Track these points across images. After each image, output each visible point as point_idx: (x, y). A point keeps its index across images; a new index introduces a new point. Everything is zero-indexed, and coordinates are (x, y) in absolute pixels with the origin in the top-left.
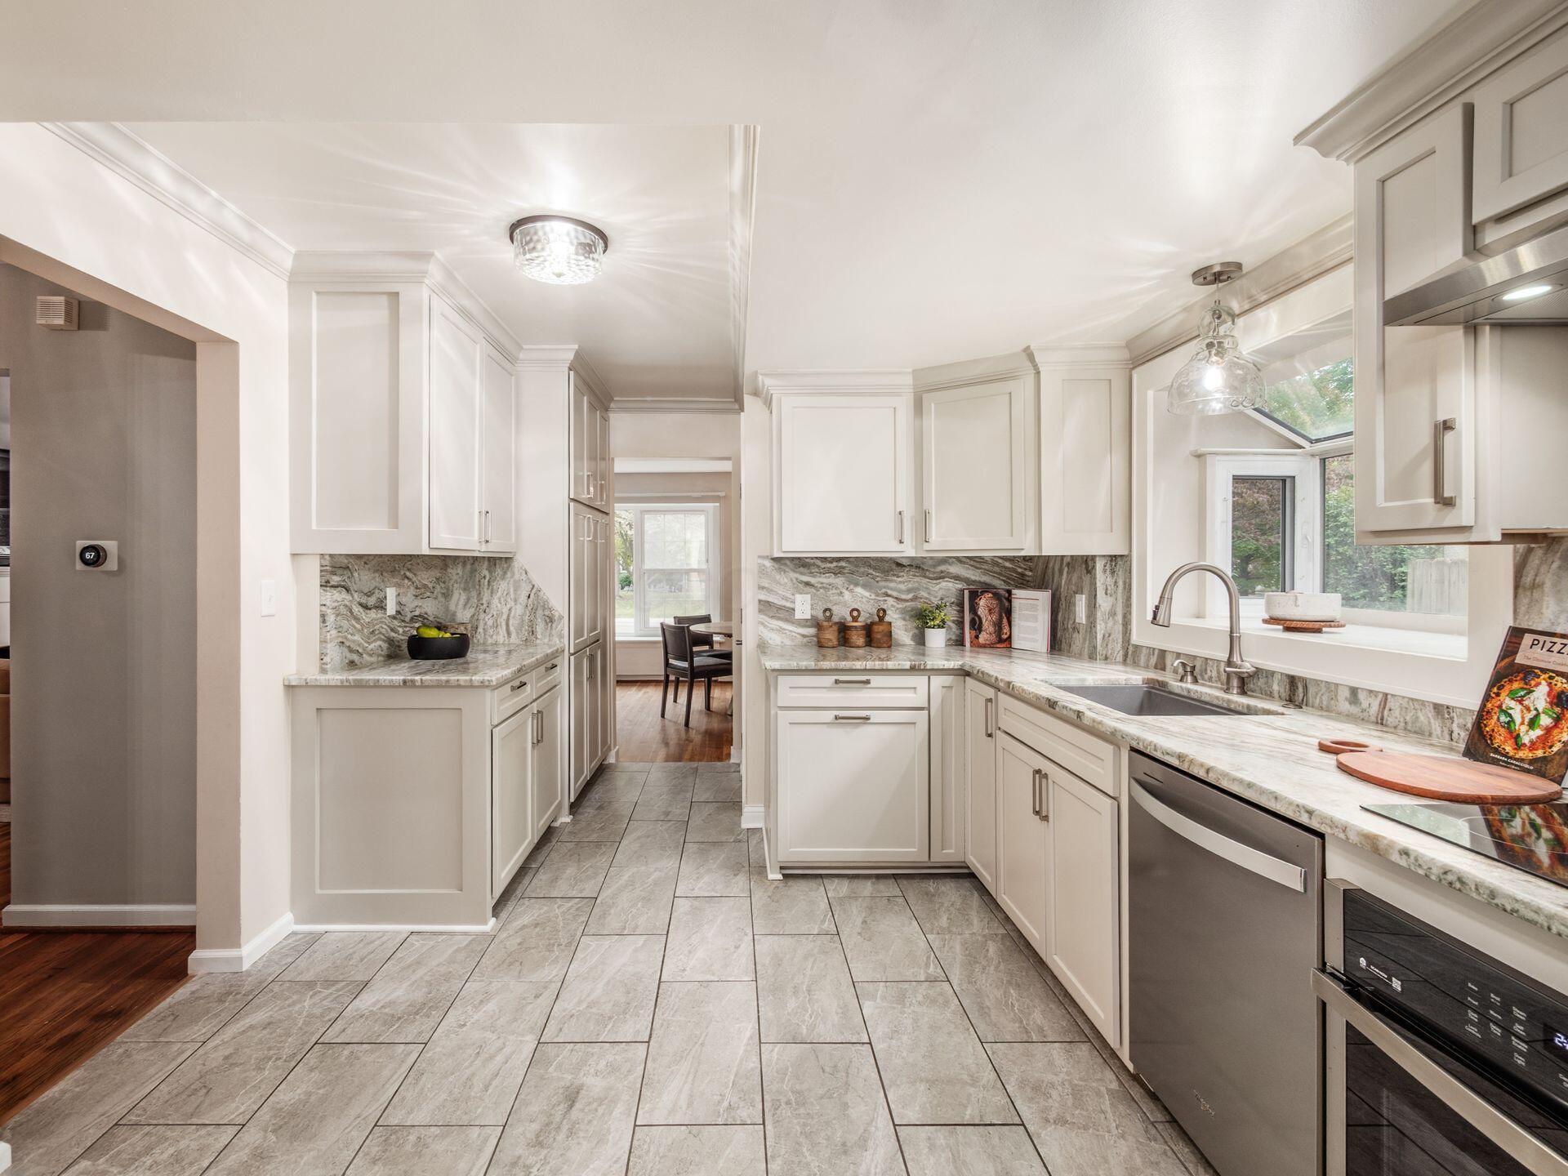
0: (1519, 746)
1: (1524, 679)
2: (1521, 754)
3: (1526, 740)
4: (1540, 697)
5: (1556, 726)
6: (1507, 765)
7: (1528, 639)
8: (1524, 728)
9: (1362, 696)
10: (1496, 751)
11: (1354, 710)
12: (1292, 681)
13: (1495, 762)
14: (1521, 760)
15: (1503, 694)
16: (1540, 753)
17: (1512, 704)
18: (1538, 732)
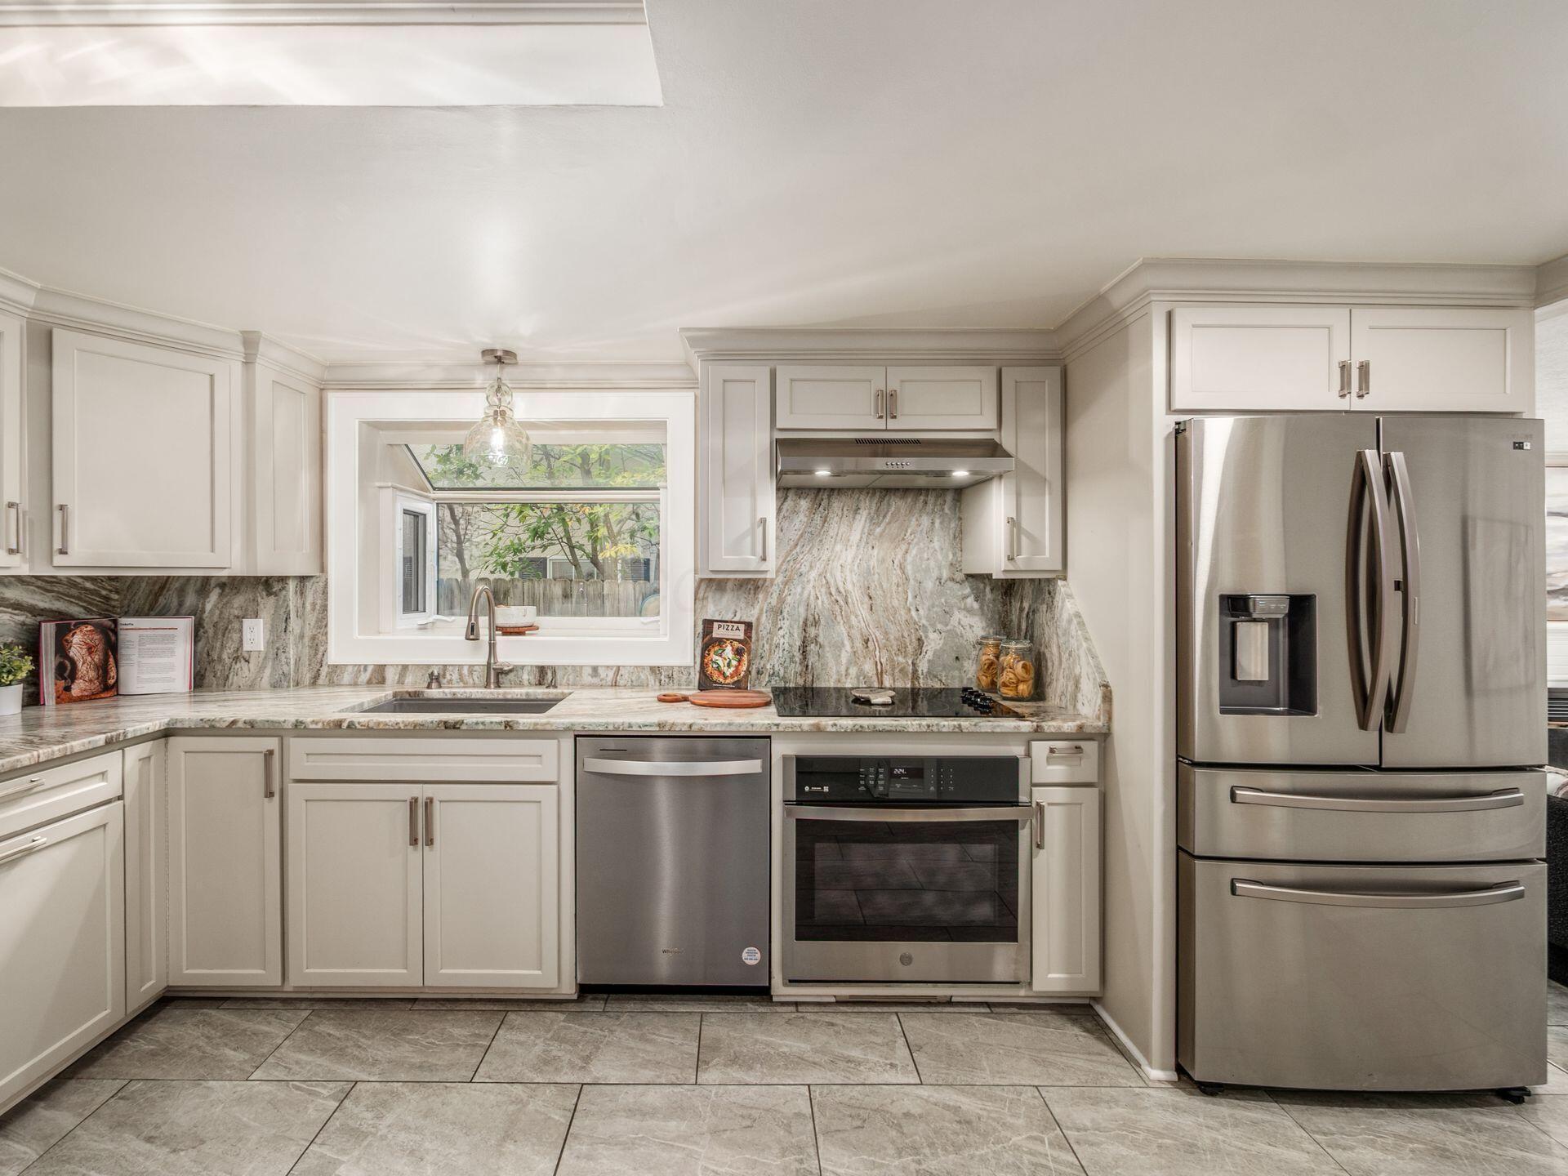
0: (725, 678)
1: (719, 645)
2: (728, 681)
3: (728, 674)
4: (729, 652)
5: (739, 665)
6: (723, 688)
7: (716, 625)
8: (726, 668)
9: (601, 671)
10: (715, 682)
11: (595, 680)
12: (542, 670)
13: (717, 688)
14: (729, 684)
15: (712, 653)
16: (736, 679)
17: (717, 658)
18: (732, 669)
